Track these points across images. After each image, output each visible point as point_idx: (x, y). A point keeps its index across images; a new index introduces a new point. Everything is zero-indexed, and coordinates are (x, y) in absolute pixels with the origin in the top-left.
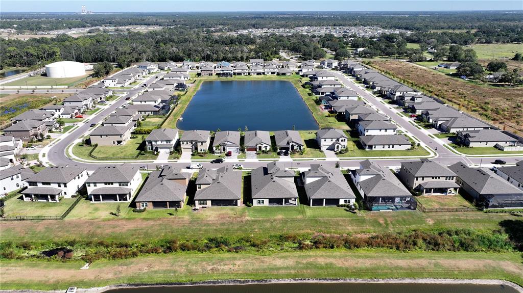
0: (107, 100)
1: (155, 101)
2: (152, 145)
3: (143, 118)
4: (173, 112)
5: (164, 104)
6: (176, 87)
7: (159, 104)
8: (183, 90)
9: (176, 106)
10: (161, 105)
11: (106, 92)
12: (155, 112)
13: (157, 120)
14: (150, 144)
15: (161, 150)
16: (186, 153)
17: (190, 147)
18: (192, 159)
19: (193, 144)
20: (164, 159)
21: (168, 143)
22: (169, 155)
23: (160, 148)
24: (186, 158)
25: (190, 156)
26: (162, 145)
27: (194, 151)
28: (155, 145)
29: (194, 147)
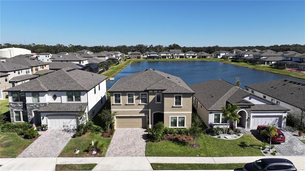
2: (25, 106)
14: (20, 104)
15: (48, 120)
16: (127, 131)
17: (140, 113)
18: (147, 154)
19: (148, 103)
20: (45, 157)
21: (73, 101)
22: (71, 141)
23: (47, 116)
24: (128, 152)
25: (138, 142)
26: (55, 105)
27: (150, 126)
28: (32, 105)
29: (153, 113)
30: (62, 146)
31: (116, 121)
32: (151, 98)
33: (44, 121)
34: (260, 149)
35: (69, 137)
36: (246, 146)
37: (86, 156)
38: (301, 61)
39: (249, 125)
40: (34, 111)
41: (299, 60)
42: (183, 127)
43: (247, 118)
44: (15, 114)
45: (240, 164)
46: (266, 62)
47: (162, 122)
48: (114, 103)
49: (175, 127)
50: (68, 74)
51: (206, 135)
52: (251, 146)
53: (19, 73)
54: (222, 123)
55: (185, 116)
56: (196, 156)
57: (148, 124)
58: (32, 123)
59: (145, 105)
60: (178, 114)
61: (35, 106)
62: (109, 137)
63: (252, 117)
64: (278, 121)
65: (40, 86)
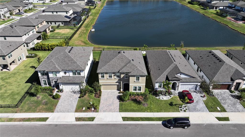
0: (25, 12)
1: (67, 12)
2: (48, 78)
3: (52, 30)
4: (85, 23)
5: (75, 15)
6: (86, 3)
7: (71, 15)
8: (93, 6)
9: (88, 17)
10: (73, 16)
11: (26, 5)
12: (65, 23)
13: (67, 31)
14: (45, 77)
15: (63, 86)
16: (109, 92)
17: (116, 83)
18: (120, 111)
19: (121, 78)
20: (68, 112)
21: (76, 75)
22: (79, 101)
23: (62, 84)
24: (110, 109)
25: (115, 101)
26: (66, 78)
27: (122, 90)
28: (53, 78)
29: (123, 84)
30: (75, 104)
31: (102, 88)
32: (122, 76)
33: (61, 87)
34: (179, 107)
35: (77, 98)
36: (173, 105)
37: (89, 112)
38: (241, 10)
39: (178, 89)
40: (54, 81)
41: (239, 8)
42: (140, 91)
43: (177, 86)
44: (43, 82)
45: (166, 117)
46: (215, 7)
47: (128, 91)
48: (101, 78)
49: (136, 91)
50: (70, 56)
51: (153, 96)
52: (175, 105)
53: (28, 35)
54: (163, 88)
55: (142, 86)
56: (145, 112)
57: (121, 89)
58: (53, 87)
59: (119, 79)
60: (137, 85)
61: (55, 78)
62: (99, 97)
63: (180, 85)
64: (195, 87)
65: (56, 67)
